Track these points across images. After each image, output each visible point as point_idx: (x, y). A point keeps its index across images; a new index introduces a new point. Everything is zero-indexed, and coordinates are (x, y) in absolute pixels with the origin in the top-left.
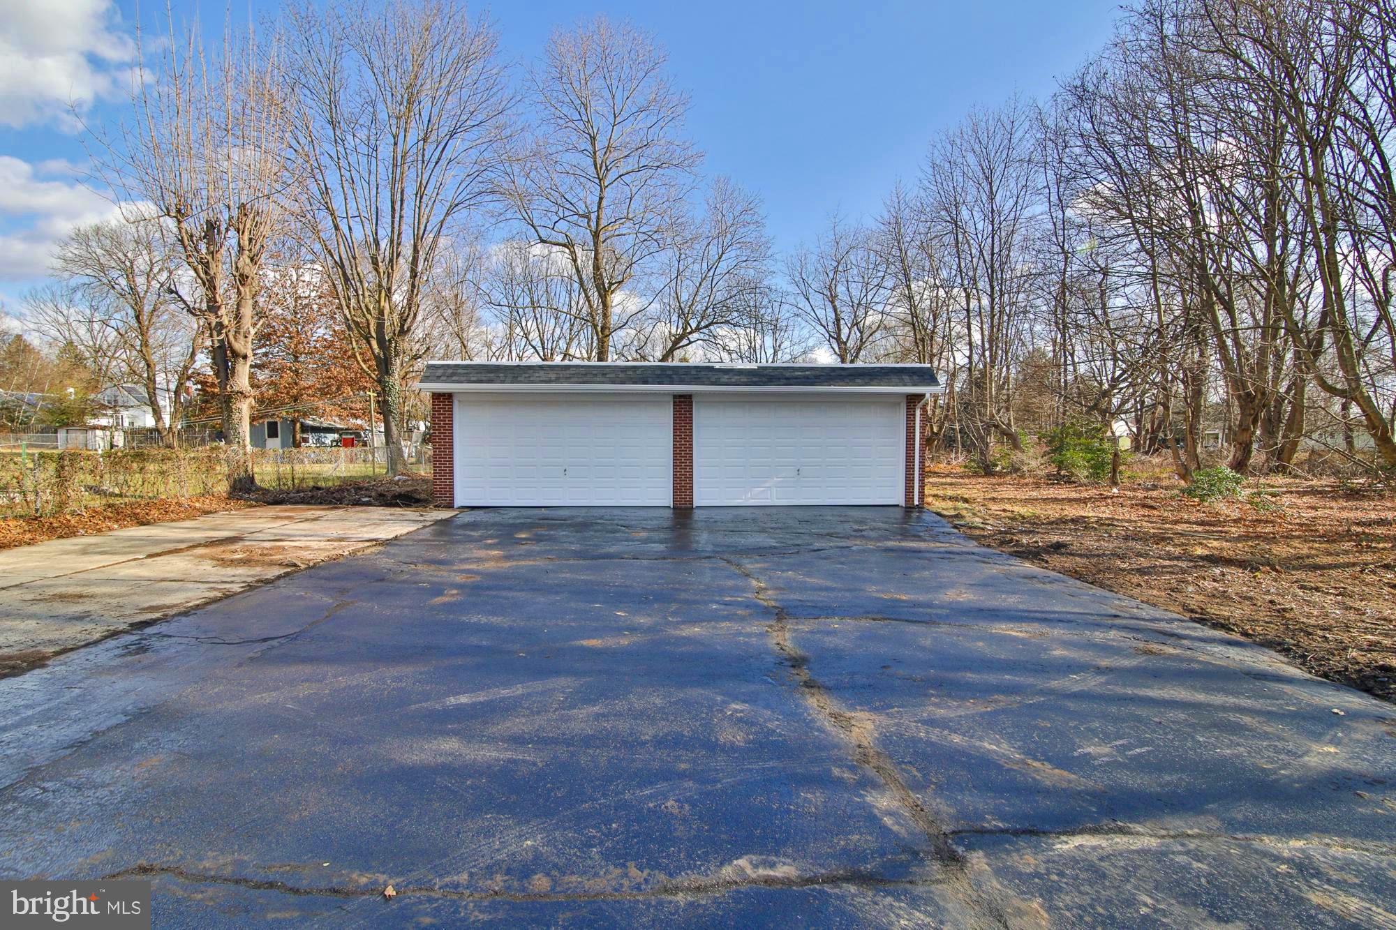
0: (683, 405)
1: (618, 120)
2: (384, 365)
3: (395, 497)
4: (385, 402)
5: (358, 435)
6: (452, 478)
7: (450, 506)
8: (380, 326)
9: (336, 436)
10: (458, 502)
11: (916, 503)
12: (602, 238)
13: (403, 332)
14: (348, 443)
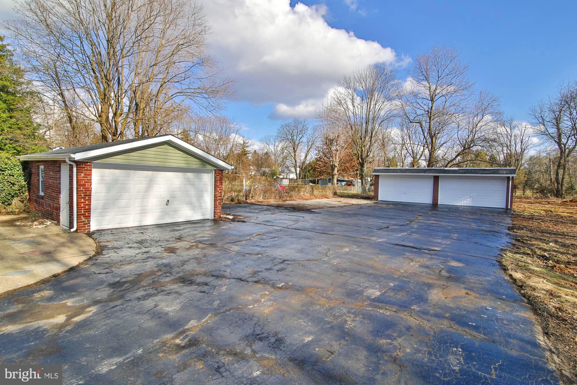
0: (436, 179)
1: (440, 79)
2: (362, 165)
3: (366, 197)
4: (362, 175)
5: (352, 183)
6: (378, 194)
7: (377, 200)
8: (361, 155)
9: (345, 183)
10: (379, 199)
11: (509, 207)
12: (432, 119)
13: (367, 156)
14: (349, 185)
